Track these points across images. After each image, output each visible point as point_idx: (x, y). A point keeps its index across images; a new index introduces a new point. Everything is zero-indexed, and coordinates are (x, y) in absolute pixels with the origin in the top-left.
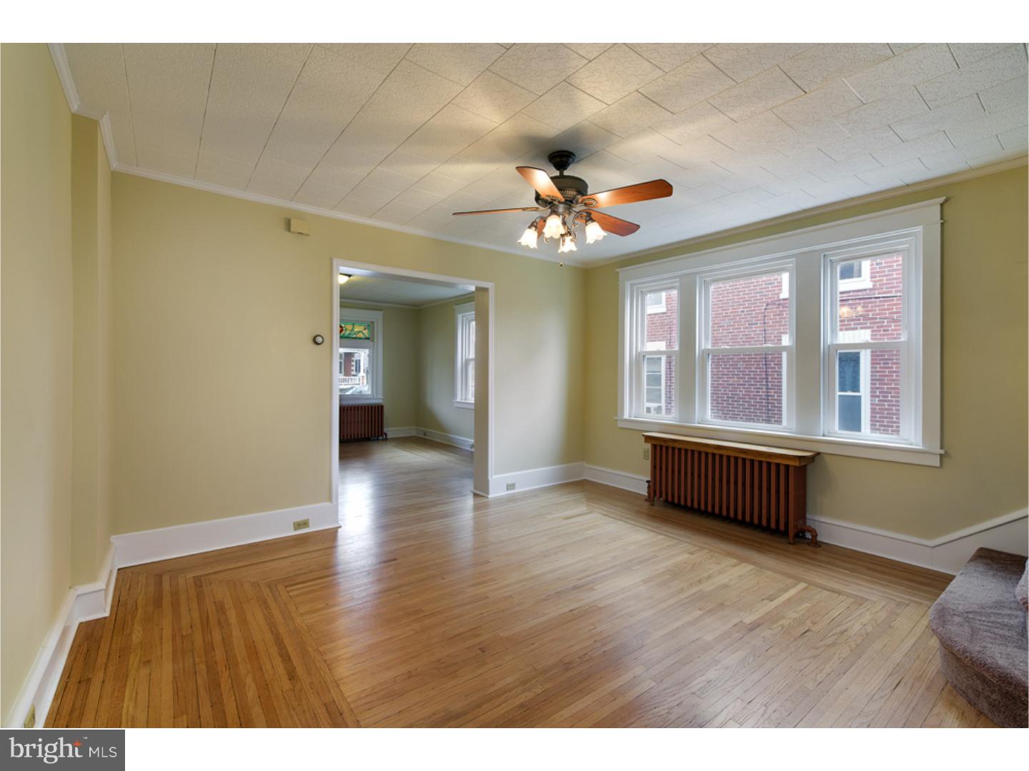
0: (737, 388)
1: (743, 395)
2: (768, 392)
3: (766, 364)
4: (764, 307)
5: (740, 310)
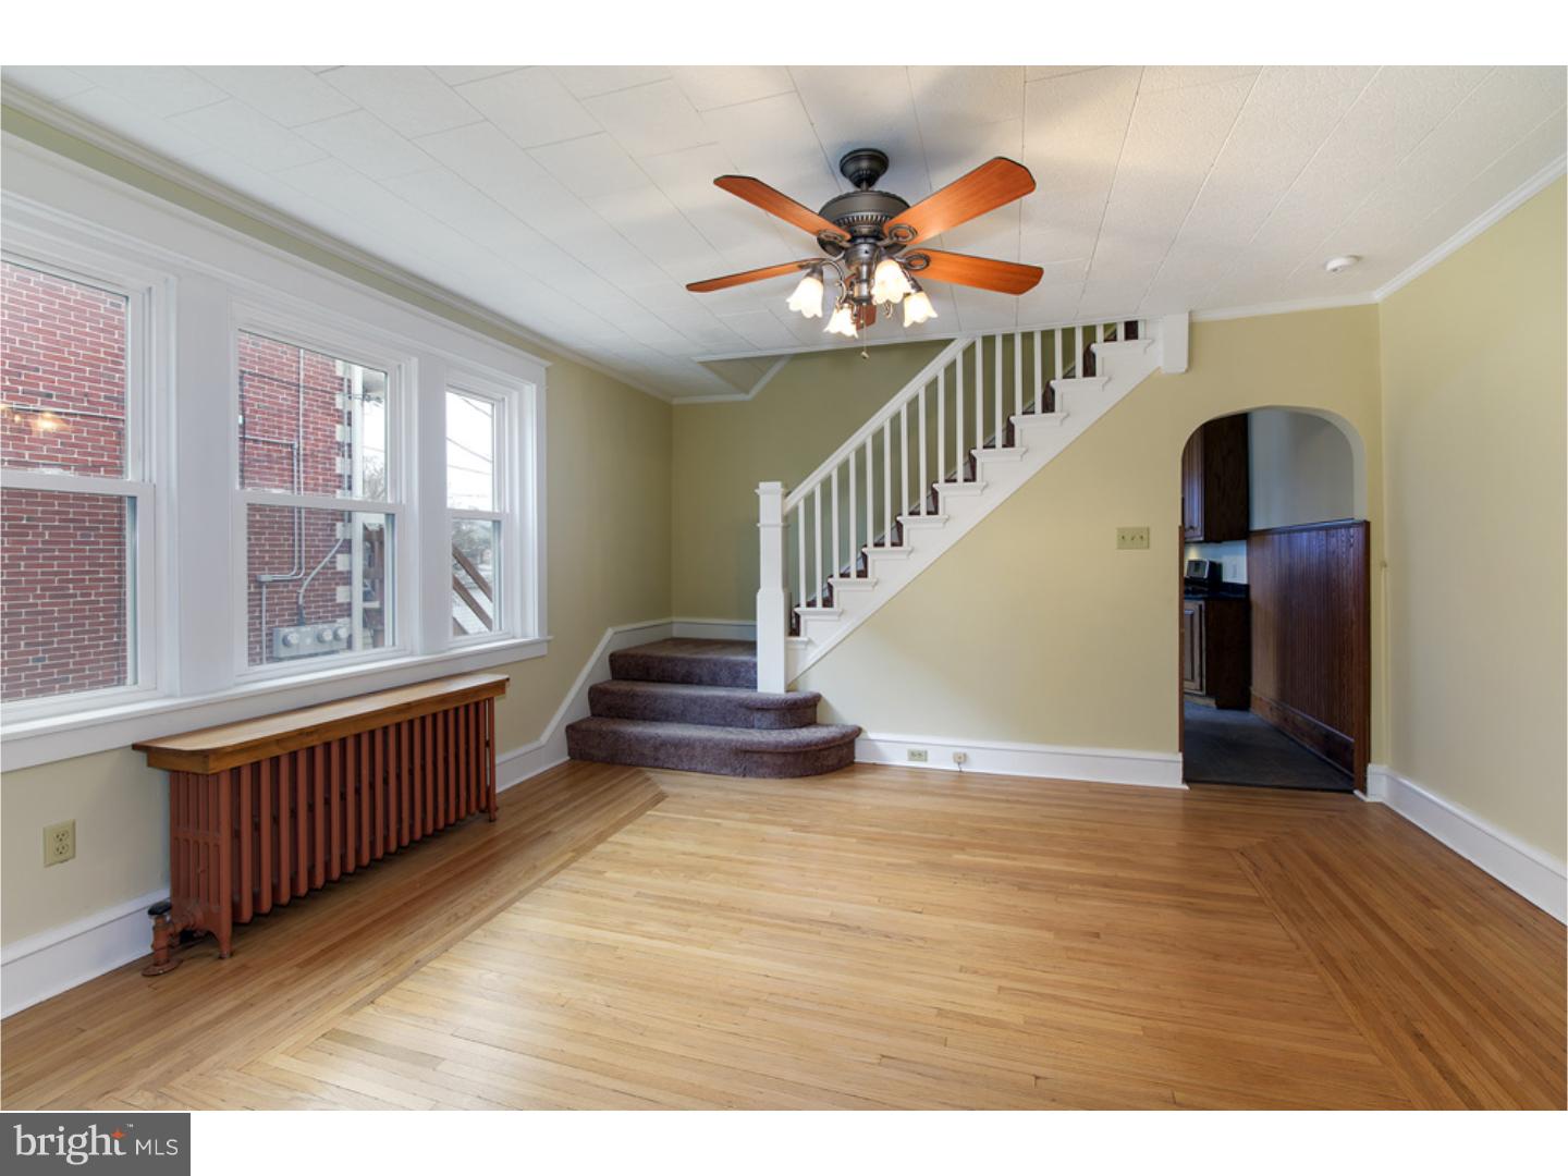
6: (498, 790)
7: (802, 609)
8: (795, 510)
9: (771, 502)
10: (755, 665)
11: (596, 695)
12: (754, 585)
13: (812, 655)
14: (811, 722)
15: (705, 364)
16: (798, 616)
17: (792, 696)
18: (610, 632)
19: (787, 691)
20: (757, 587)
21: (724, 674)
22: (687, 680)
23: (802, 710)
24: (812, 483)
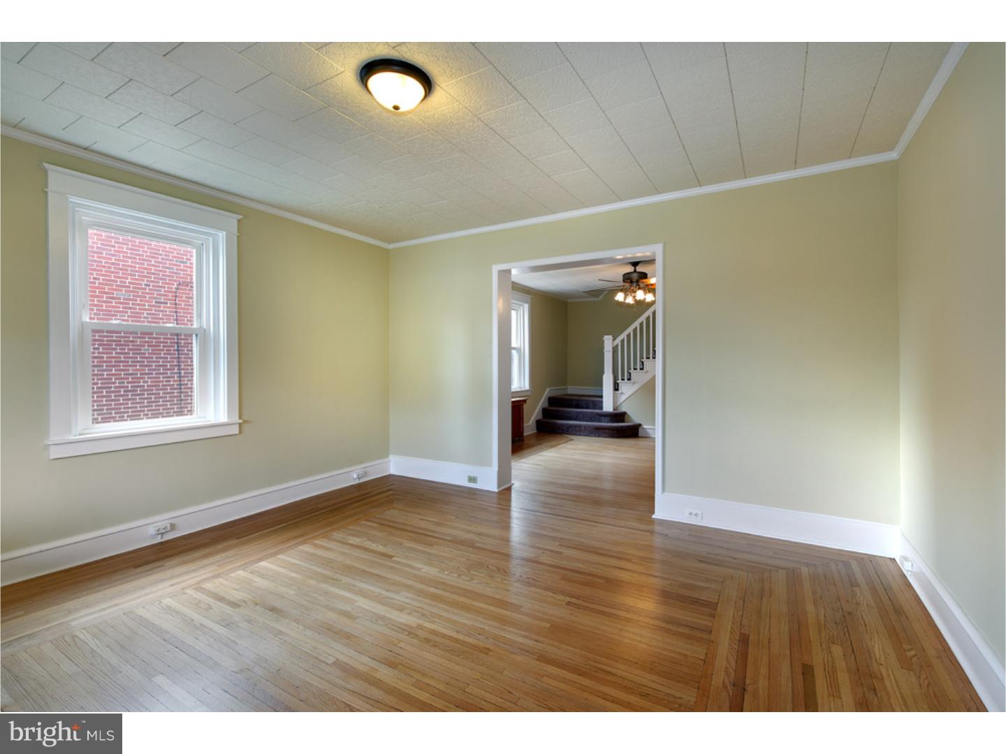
0: (141, 378)
1: (148, 386)
2: (180, 381)
3: (178, 350)
4: (175, 286)
5: (143, 283)
6: (525, 434)
7: (620, 381)
8: (617, 345)
9: (608, 342)
10: (602, 402)
11: (544, 411)
12: (601, 372)
13: (623, 398)
14: (623, 421)
15: (585, 292)
16: (618, 384)
17: (616, 412)
18: (548, 390)
19: (614, 410)
20: (603, 373)
21: (591, 404)
22: (577, 406)
23: (619, 416)
24: (623, 336)
